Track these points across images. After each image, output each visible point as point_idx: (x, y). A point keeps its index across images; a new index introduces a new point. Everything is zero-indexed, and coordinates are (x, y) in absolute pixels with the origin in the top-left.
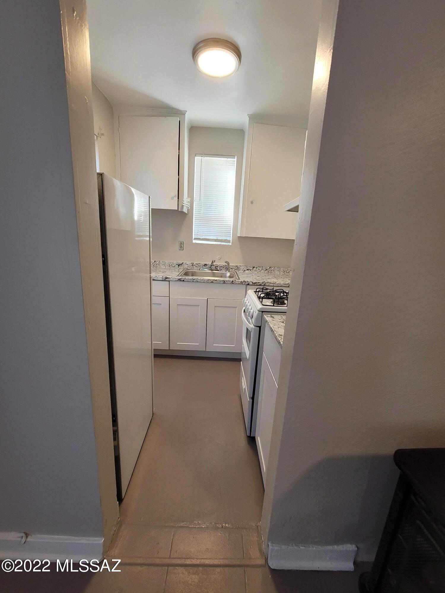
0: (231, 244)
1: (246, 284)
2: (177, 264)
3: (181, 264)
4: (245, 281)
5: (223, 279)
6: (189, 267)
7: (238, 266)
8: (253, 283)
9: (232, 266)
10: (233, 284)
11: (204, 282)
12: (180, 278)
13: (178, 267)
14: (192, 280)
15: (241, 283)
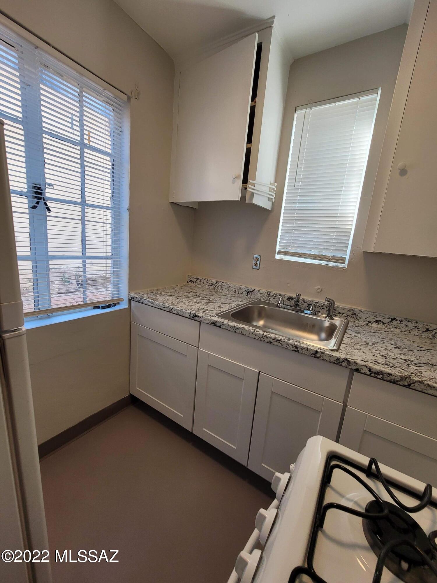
0: (345, 266)
1: (350, 367)
2: (246, 291)
3: (251, 291)
4: (348, 361)
5: (296, 343)
6: (264, 298)
7: (357, 310)
8: (372, 370)
9: (341, 308)
10: (317, 358)
11: (255, 338)
12: (215, 321)
13: (247, 296)
14: (234, 329)
15: (336, 362)
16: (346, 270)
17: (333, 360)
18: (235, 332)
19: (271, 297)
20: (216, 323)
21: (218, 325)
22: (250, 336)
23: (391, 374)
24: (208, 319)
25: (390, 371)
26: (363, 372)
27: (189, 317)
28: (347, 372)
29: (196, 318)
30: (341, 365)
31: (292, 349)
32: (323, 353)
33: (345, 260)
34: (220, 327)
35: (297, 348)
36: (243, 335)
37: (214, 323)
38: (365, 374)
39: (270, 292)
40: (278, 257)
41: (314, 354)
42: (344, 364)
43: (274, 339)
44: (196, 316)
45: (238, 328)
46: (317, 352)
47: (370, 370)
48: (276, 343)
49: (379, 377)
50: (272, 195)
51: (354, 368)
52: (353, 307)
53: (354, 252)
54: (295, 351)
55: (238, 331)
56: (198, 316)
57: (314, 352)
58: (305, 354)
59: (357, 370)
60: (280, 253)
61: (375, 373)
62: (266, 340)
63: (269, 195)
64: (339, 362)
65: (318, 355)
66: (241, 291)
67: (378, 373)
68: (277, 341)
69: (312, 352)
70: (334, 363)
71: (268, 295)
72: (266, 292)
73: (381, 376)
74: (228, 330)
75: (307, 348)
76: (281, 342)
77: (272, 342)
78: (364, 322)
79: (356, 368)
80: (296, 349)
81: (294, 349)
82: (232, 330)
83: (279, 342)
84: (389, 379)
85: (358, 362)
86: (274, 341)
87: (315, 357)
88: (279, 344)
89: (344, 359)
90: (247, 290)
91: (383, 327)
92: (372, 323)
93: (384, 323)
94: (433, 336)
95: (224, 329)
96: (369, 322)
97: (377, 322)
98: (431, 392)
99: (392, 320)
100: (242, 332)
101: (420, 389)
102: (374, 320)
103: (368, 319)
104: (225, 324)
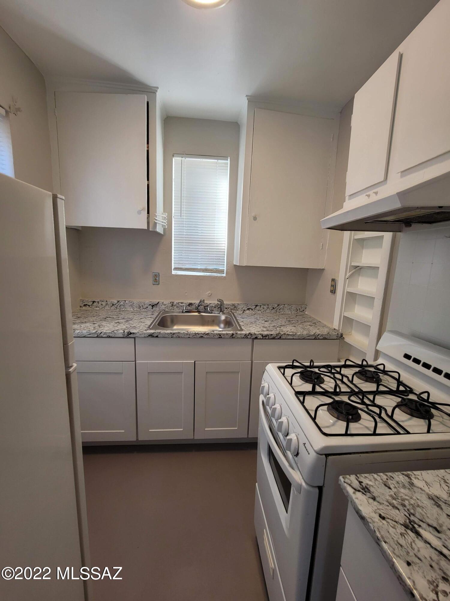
0: (224, 275)
1: (252, 337)
2: (150, 305)
3: (155, 304)
4: (251, 334)
5: (219, 332)
6: (168, 308)
7: (236, 304)
8: (263, 335)
9: (227, 304)
10: (234, 338)
11: (189, 337)
12: (152, 333)
13: (152, 309)
14: (171, 335)
15: (245, 337)
16: (225, 277)
17: (243, 336)
18: (172, 337)
19: (175, 306)
20: (153, 335)
21: (155, 335)
22: (185, 336)
23: (272, 335)
24: (145, 333)
25: (271, 333)
26: (259, 338)
27: (122, 336)
28: (251, 340)
29: (131, 336)
30: (248, 338)
31: (217, 337)
32: (236, 334)
33: (224, 271)
34: (157, 337)
35: (220, 335)
36: (179, 337)
37: (151, 335)
38: (260, 339)
39: (173, 303)
40: (174, 272)
41: (232, 336)
42: (249, 337)
43: (204, 334)
44: (131, 333)
45: (174, 334)
46: (233, 334)
47: (262, 336)
48: (205, 336)
49: (267, 338)
50: (165, 223)
51: (254, 337)
52: (233, 303)
53: (228, 265)
54: (219, 338)
55: (175, 336)
56: (134, 333)
57: (232, 335)
58: (226, 338)
59: (256, 338)
60: (176, 269)
61: (265, 336)
62: (198, 336)
63: (162, 222)
64: (246, 336)
65: (234, 336)
66: (146, 305)
67: (266, 336)
68: (206, 335)
69: (230, 335)
70: (244, 338)
71: (171, 305)
72: (169, 302)
73: (268, 337)
74: (165, 337)
75: (227, 333)
76: (210, 335)
77: (202, 337)
78: (241, 311)
79: (255, 337)
80: (220, 337)
81: (218, 337)
82: (169, 337)
83: (208, 335)
84: (271, 337)
85: (256, 333)
86: (204, 335)
87: (232, 338)
88: (208, 337)
89: (248, 333)
90: (152, 304)
91: (252, 312)
92: (246, 311)
93: (252, 309)
94: (276, 311)
95: (162, 337)
96: (244, 310)
97: (248, 309)
98: (289, 337)
99: (256, 306)
100: (178, 336)
101: (285, 338)
102: (247, 309)
103: (243, 309)
104: (162, 334)
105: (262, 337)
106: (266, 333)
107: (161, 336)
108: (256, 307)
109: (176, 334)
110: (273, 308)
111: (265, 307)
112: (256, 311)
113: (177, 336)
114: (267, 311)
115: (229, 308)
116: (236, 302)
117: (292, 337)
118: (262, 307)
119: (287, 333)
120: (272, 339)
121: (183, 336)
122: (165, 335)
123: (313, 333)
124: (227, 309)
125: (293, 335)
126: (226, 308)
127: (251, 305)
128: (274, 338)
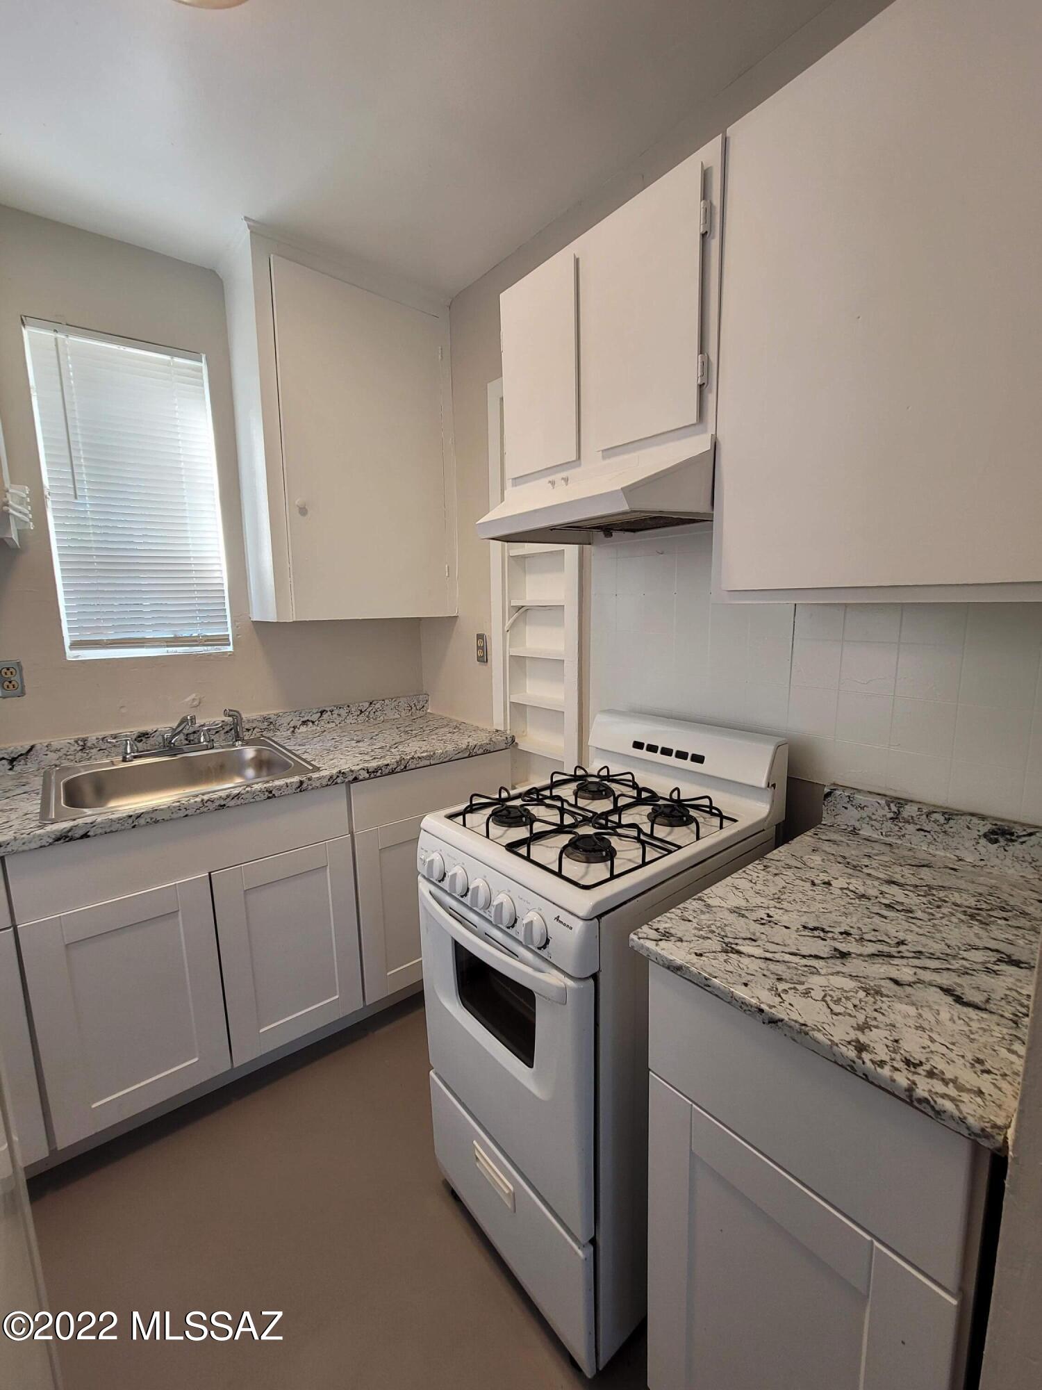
0: (230, 648)
1: (347, 780)
4: (343, 773)
8: (370, 770)
10: (304, 791)
12: (66, 830)
13: (10, 770)
14: (130, 821)
15: (329, 783)
16: (232, 654)
17: (325, 782)
20: (70, 834)
21: (79, 833)
22: (175, 816)
23: (388, 765)
24: (38, 836)
25: (386, 762)
26: (361, 777)
28: (344, 788)
30: (336, 783)
32: (310, 779)
33: (227, 640)
34: (86, 836)
35: (271, 792)
36: (156, 822)
37: (64, 837)
38: (365, 779)
40: (73, 655)
41: (299, 787)
43: (228, 796)
45: (138, 817)
46: (301, 783)
47: (368, 772)
49: (379, 774)
51: (351, 778)
52: (265, 713)
54: (269, 798)
55: (142, 821)
57: (298, 784)
58: (283, 795)
59: (356, 779)
61: (373, 772)
62: (212, 806)
64: (332, 781)
65: (305, 786)
67: (376, 771)
69: (294, 787)
70: (327, 785)
71: (80, 748)
73: (380, 771)
74: (112, 832)
75: (287, 783)
76: (242, 796)
77: (224, 805)
79: (353, 777)
80: (270, 795)
82: (123, 827)
84: (387, 771)
85: (353, 768)
86: (228, 800)
87: (301, 791)
89: (337, 773)
91: (315, 728)
92: (299, 729)
93: (313, 722)
94: (368, 717)
95: (101, 834)
96: (294, 727)
97: (304, 723)
98: (422, 764)
99: (322, 712)
100: (151, 819)
101: (414, 767)
102: (300, 722)
103: (292, 724)
104: (99, 824)
105: (367, 775)
106: (373, 764)
107: (100, 831)
108: (321, 714)
109: (146, 816)
110: (361, 711)
111: (343, 712)
112: (323, 723)
113: (149, 820)
114: (348, 721)
115: (254, 729)
116: (271, 712)
117: (427, 763)
118: (336, 712)
119: (416, 756)
120: (389, 774)
121: (166, 817)
122: (111, 826)
123: (464, 746)
124: (250, 732)
125: (429, 757)
126: (248, 730)
127: (309, 713)
128: (393, 772)
